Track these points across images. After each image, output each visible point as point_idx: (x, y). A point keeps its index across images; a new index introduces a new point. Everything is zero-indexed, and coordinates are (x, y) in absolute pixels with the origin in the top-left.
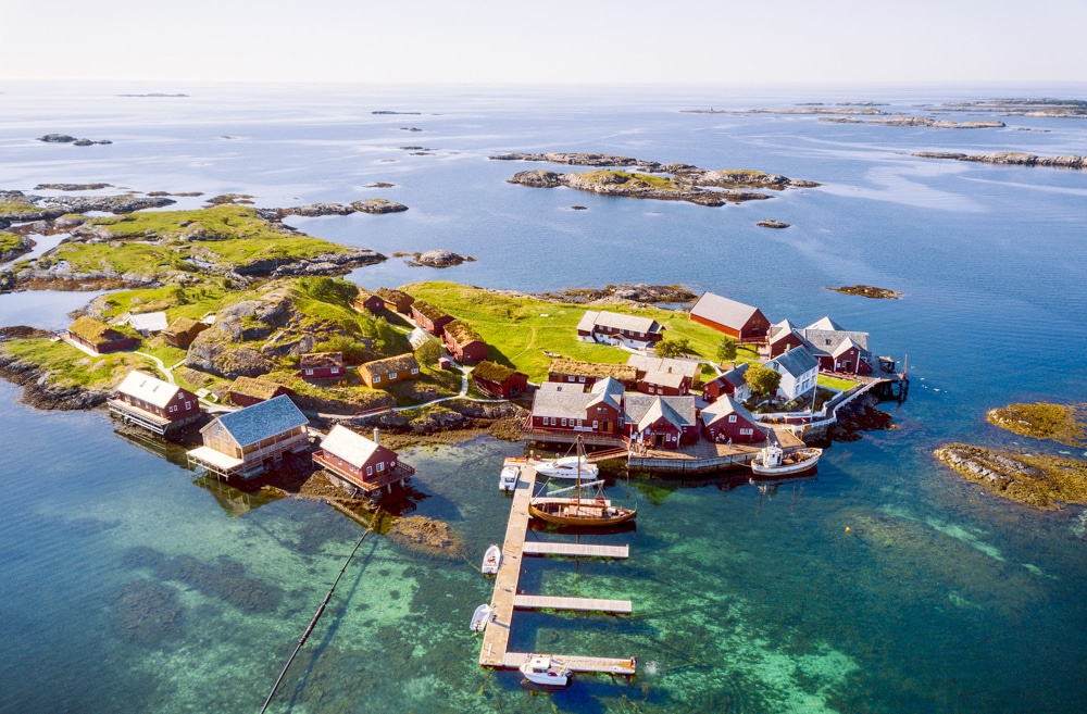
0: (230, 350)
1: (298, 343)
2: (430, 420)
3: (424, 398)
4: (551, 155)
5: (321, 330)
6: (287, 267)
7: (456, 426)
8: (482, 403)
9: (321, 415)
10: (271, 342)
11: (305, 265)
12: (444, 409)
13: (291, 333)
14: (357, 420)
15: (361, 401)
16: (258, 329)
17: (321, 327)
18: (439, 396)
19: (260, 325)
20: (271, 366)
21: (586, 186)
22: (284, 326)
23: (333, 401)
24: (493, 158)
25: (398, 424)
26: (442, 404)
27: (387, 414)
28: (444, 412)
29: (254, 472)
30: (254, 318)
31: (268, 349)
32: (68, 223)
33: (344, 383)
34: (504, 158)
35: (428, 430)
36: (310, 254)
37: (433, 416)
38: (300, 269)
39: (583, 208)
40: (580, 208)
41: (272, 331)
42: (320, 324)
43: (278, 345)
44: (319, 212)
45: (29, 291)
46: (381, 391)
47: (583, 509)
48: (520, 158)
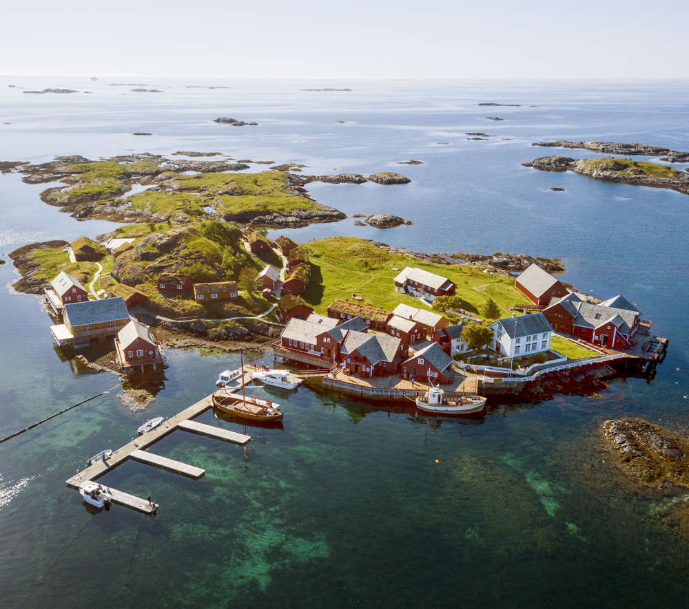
0: (130, 265)
1: (171, 266)
2: (223, 330)
3: (228, 315)
4: (588, 143)
5: (191, 259)
6: (262, 217)
7: (240, 338)
8: (270, 325)
9: (158, 317)
10: (155, 263)
11: (275, 217)
12: (238, 325)
13: (171, 258)
14: (176, 323)
15: (184, 310)
16: (152, 253)
17: (192, 256)
18: (240, 315)
19: (155, 250)
20: (147, 279)
21: (587, 171)
22: (169, 252)
23: (167, 308)
24: (536, 144)
25: (200, 330)
26: (238, 321)
27: (194, 322)
28: (235, 327)
29: (82, 346)
30: (154, 245)
31: (150, 267)
32: (163, 178)
33: (180, 296)
34: (545, 145)
35: (218, 338)
36: (288, 210)
37: (227, 329)
38: (271, 220)
39: (561, 190)
40: (557, 189)
41: (161, 255)
42: (192, 254)
43: (159, 265)
44: (338, 181)
45: (93, 220)
46: (200, 305)
47: (248, 405)
48: (559, 146)
